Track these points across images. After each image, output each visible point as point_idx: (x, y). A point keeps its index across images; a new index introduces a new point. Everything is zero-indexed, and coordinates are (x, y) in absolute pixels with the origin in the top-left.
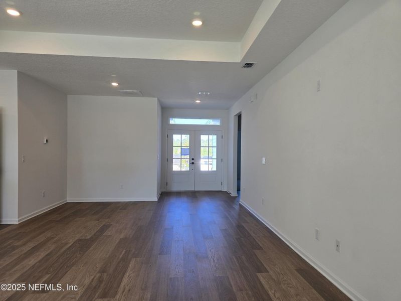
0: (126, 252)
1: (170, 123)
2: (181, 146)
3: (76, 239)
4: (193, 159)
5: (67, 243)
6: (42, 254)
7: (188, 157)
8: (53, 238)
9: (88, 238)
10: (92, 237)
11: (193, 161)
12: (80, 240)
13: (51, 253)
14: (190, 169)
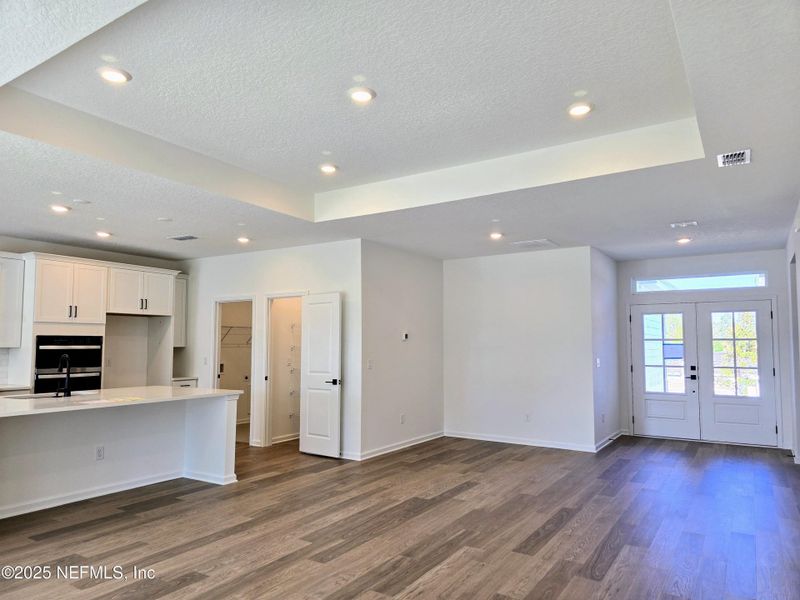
0: (464, 533)
1: (638, 290)
2: (663, 340)
3: (414, 496)
4: (693, 368)
5: (395, 501)
6: (355, 509)
7: (681, 362)
8: (386, 489)
9: (429, 498)
10: (433, 499)
11: (694, 373)
12: (416, 499)
13: (368, 509)
14: (686, 390)
